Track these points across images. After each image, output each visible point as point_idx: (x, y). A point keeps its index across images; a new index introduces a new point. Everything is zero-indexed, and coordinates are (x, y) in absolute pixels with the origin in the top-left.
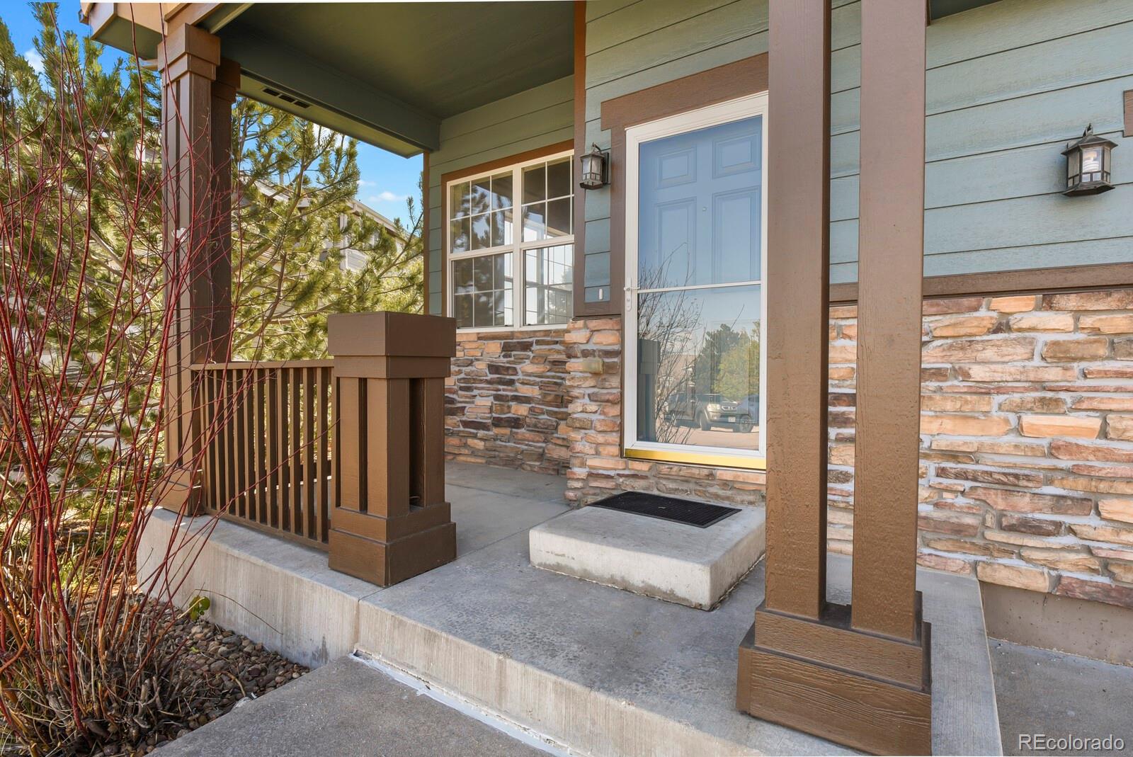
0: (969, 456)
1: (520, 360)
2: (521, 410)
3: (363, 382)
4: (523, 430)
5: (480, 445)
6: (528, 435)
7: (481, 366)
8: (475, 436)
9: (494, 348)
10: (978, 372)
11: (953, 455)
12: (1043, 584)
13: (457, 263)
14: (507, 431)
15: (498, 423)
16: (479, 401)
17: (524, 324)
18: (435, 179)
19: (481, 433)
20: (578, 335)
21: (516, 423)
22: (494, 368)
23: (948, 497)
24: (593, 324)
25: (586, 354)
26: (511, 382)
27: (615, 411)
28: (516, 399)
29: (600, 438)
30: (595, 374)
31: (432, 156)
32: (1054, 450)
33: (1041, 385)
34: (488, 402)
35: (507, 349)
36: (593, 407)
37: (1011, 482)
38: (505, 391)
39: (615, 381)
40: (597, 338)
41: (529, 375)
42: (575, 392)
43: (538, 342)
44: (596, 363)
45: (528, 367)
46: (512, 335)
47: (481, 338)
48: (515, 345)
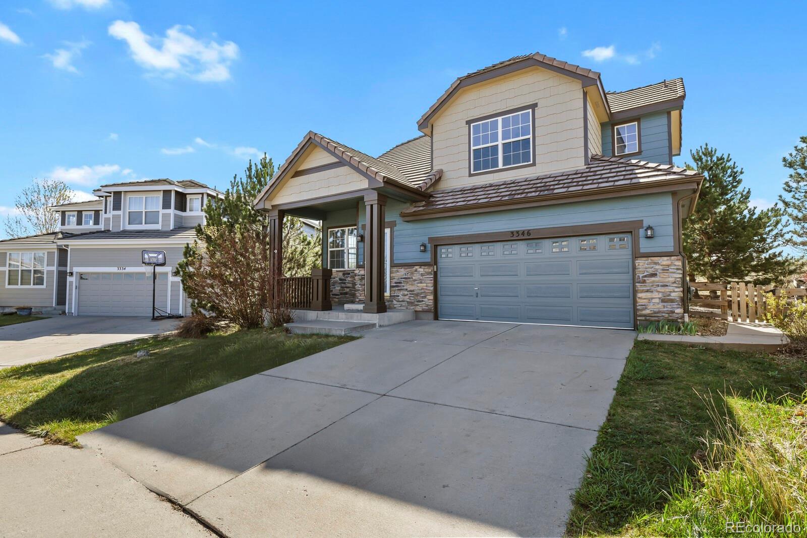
0: (413, 291)
1: (347, 277)
2: (348, 290)
3: (318, 280)
4: (348, 295)
5: (337, 300)
6: (349, 296)
7: (337, 279)
8: (335, 298)
9: (341, 274)
10: (414, 278)
11: (411, 291)
12: (421, 310)
13: (331, 251)
14: (344, 296)
15: (341, 294)
16: (336, 288)
17: (348, 268)
18: (325, 228)
19: (337, 297)
20: (357, 272)
21: (346, 293)
22: (340, 279)
23: (411, 298)
24: (360, 269)
25: (359, 275)
26: (345, 283)
27: (363, 287)
28: (346, 287)
29: (361, 293)
30: (360, 279)
31: (325, 222)
32: (422, 289)
33: (420, 280)
34: (339, 288)
35: (344, 274)
36: (360, 286)
37: (417, 295)
38: (343, 285)
39: (364, 281)
40: (361, 272)
41: (350, 281)
42: (356, 283)
43: (352, 273)
44: (360, 277)
45: (349, 279)
46: (345, 271)
47: (337, 271)
48: (346, 273)
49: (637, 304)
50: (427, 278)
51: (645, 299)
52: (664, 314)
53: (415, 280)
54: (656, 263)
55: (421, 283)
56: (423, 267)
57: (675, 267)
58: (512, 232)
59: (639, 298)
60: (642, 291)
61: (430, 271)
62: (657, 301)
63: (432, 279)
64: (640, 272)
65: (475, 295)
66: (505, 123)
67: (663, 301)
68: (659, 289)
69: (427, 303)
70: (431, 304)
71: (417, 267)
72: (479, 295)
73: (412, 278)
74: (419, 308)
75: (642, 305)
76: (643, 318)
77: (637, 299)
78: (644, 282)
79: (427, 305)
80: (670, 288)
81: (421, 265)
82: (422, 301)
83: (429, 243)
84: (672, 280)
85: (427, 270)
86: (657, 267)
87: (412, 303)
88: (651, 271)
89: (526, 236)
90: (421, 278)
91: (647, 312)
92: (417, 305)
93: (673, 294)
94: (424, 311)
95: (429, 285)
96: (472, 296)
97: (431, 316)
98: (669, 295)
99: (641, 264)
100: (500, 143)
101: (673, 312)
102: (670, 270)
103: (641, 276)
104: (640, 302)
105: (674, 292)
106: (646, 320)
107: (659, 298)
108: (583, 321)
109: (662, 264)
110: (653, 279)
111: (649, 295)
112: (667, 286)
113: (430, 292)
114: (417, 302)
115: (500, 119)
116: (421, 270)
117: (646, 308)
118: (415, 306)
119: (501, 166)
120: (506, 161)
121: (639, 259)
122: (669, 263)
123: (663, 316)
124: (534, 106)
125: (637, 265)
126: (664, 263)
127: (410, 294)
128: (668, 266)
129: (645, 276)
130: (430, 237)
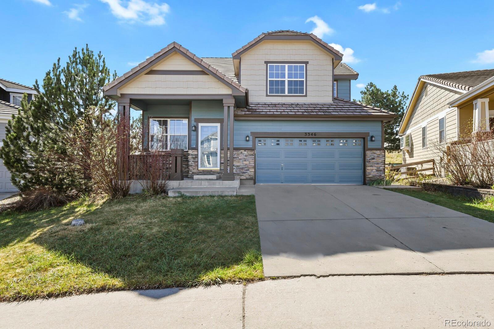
0: (239, 166)
10: (240, 158)
11: (237, 166)
12: (245, 178)
20: (190, 152)
23: (237, 171)
24: (193, 150)
25: (192, 155)
27: (197, 163)
29: (194, 167)
30: (193, 158)
31: (145, 112)
32: (246, 165)
33: (244, 159)
36: (193, 163)
37: (242, 169)
39: (197, 159)
40: (194, 153)
42: (190, 161)
44: (194, 156)
49: (367, 172)
50: (250, 158)
51: (370, 170)
52: (377, 177)
53: (240, 159)
54: (375, 153)
55: (245, 161)
56: (247, 151)
57: (382, 155)
58: (306, 133)
59: (367, 169)
60: (369, 166)
61: (252, 153)
62: (375, 171)
63: (253, 158)
64: (368, 157)
65: (280, 168)
66: (290, 69)
67: (377, 171)
68: (375, 165)
69: (249, 174)
70: (253, 174)
71: (242, 151)
72: (284, 169)
73: (238, 158)
74: (243, 177)
75: (369, 173)
76: (369, 179)
77: (367, 170)
78: (370, 162)
79: (250, 175)
80: (380, 165)
81: (245, 149)
82: (246, 173)
83: (251, 136)
84: (381, 161)
85: (250, 153)
86: (375, 155)
87: (238, 174)
88: (372, 157)
89: (314, 136)
90: (245, 158)
91: (370, 176)
92: (242, 175)
93: (381, 168)
94: (247, 179)
95: (252, 162)
96: (279, 169)
97: (252, 182)
98: (379, 168)
99: (369, 153)
100: (286, 79)
101: (381, 176)
102: (380, 157)
103: (368, 159)
104: (368, 171)
105: (381, 166)
106: (370, 180)
107: (376, 169)
108: (341, 182)
109: (377, 153)
110: (373, 160)
111: (371, 168)
112: (378, 164)
113: (252, 167)
114: (242, 173)
115: (287, 65)
116: (245, 153)
117: (370, 174)
118: (241, 176)
119: (286, 93)
120: (290, 91)
121: (368, 151)
122: (379, 153)
123: (377, 178)
124: (307, 63)
125: (367, 154)
126: (378, 153)
127: (237, 168)
128: (379, 154)
129: (370, 159)
130: (252, 131)
